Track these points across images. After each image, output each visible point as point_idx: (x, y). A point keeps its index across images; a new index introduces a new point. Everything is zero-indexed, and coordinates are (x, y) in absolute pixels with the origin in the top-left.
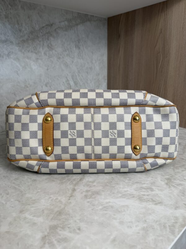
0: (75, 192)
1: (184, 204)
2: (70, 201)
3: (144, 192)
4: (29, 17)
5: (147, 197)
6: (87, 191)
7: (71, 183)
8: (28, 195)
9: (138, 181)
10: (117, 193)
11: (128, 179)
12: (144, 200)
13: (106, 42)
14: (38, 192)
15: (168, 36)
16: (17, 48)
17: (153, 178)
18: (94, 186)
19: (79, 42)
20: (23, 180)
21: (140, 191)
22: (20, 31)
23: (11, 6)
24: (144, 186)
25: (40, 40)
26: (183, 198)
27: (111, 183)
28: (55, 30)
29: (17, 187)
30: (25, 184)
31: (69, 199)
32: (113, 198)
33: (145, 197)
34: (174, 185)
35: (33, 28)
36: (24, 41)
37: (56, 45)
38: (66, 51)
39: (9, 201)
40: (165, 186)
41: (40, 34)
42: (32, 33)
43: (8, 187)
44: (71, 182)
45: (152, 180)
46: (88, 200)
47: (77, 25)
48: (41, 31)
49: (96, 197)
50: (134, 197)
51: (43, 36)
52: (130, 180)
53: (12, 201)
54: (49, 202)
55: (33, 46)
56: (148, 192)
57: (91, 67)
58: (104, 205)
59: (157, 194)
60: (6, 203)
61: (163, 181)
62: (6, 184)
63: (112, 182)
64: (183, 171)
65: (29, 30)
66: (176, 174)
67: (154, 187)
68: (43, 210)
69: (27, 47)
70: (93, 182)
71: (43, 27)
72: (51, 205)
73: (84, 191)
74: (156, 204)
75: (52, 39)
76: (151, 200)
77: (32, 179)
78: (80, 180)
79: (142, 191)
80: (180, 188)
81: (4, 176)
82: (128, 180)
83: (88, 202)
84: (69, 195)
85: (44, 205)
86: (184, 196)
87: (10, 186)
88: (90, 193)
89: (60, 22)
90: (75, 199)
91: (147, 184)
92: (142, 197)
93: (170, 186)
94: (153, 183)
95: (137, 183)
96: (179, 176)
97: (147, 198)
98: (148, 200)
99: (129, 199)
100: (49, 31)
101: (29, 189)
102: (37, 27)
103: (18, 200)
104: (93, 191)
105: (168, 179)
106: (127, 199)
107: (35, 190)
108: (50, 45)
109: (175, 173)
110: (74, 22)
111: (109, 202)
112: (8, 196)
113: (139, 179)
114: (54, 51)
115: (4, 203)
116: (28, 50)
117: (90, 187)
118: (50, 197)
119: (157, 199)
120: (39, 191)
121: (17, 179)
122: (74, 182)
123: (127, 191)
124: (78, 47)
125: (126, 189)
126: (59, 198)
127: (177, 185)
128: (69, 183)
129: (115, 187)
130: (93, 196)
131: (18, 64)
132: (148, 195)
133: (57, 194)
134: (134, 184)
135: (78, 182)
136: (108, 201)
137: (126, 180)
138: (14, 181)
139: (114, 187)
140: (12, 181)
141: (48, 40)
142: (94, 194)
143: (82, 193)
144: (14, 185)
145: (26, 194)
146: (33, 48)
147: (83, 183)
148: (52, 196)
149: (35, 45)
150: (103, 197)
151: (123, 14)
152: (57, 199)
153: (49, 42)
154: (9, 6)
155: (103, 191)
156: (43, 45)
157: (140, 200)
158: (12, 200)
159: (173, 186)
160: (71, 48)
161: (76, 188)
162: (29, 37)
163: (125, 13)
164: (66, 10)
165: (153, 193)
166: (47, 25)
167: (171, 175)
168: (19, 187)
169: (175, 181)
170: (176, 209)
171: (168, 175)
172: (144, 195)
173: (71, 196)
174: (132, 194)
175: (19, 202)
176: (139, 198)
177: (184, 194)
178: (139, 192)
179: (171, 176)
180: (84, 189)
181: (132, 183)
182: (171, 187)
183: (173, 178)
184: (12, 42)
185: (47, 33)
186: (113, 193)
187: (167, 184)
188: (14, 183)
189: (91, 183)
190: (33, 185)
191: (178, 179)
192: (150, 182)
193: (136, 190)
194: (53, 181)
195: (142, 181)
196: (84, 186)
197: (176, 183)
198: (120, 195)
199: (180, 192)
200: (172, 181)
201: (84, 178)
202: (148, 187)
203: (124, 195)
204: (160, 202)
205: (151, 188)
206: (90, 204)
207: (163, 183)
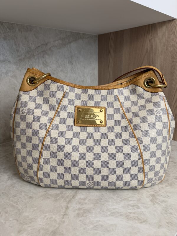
0: (68, 210)
1: (166, 222)
2: (63, 220)
3: (131, 209)
4: (25, 38)
5: (134, 215)
6: (79, 209)
8: (25, 214)
9: (125, 198)
10: (106, 211)
11: (117, 195)
12: (131, 218)
13: (97, 56)
15: (153, 56)
16: (15, 67)
17: (139, 194)
18: (86, 203)
19: (72, 59)
20: (20, 197)
21: (127, 209)
22: (18, 51)
23: (10, 29)
24: (131, 203)
25: (36, 58)
26: (165, 215)
27: (101, 200)
28: (50, 49)
29: (15, 205)
30: (23, 201)
31: (63, 218)
32: (103, 216)
34: (158, 201)
35: (29, 48)
36: (21, 60)
37: (51, 62)
38: (60, 67)
39: (8, 220)
40: (150, 203)
41: (36, 52)
42: (28, 52)
43: (7, 204)
44: (65, 199)
45: (138, 196)
46: (80, 219)
47: (70, 43)
48: (37, 50)
49: (87, 215)
50: (121, 215)
51: (38, 54)
52: (118, 197)
53: (10, 221)
54: (45, 221)
55: (30, 64)
56: (135, 209)
57: (83, 80)
58: (94, 224)
59: (143, 212)
60: (5, 223)
61: (149, 198)
62: (4, 202)
63: (102, 199)
64: (166, 186)
65: (26, 49)
66: (160, 190)
67: (139, 205)
68: (39, 230)
69: (24, 65)
70: (84, 199)
71: (39, 46)
72: (46, 224)
73: (76, 209)
74: (141, 223)
75: (47, 56)
76: (137, 218)
77: (29, 196)
78: (73, 197)
79: (129, 208)
80: (164, 205)
81: (3, 193)
82: (117, 197)
83: (80, 221)
84: (62, 213)
85: (40, 224)
86: (166, 214)
87: (8, 204)
88: (82, 211)
89: (54, 41)
90: (68, 218)
91: (134, 201)
92: (129, 215)
93: (154, 203)
94: (139, 200)
95: (125, 199)
96: (163, 193)
97: (134, 216)
98: (135, 219)
99: (117, 217)
100: (44, 50)
101: (26, 207)
102: (33, 47)
103: (16, 220)
104: (85, 209)
105: (153, 196)
106: (115, 217)
107: (32, 208)
108: (45, 63)
109: (159, 188)
110: (67, 41)
111: (99, 221)
112: (7, 215)
113: (126, 196)
114: (49, 68)
115: (3, 222)
116: (25, 67)
117: (82, 204)
118: (46, 216)
119: (142, 217)
120: (35, 209)
121: (15, 196)
122: (67, 200)
123: (116, 208)
124: (71, 63)
125: (114, 207)
126: (54, 217)
127: (161, 202)
128: (63, 200)
129: (105, 205)
130: (85, 215)
131: (15, 81)
132: (134, 213)
133: (52, 212)
134: (122, 201)
135: (71, 199)
136: (98, 219)
137: (114, 197)
138: (12, 198)
139: (103, 204)
140: (10, 198)
141: (43, 57)
142: (85, 213)
143: (74, 211)
144: (12, 202)
145: (23, 212)
146: (30, 65)
147: (75, 200)
148: (47, 215)
149: (31, 63)
150: (94, 215)
151: (112, 32)
152: (52, 217)
153: (44, 59)
154: (8, 29)
155: (94, 209)
156: (39, 62)
157: (127, 218)
158: (11, 219)
159: (157, 203)
160: (64, 64)
161: (69, 205)
162: (26, 56)
163: (114, 32)
164: (60, 30)
165: (139, 210)
166: (42, 44)
167: (155, 190)
168: (17, 205)
169: (159, 198)
170: (159, 228)
171: (152, 191)
172: (130, 213)
173: (65, 215)
174: (120, 212)
175: (17, 221)
176: (126, 216)
177: (167, 212)
178: (126, 210)
179: (155, 192)
180: (76, 207)
182: (155, 204)
183: (157, 195)
184: (10, 62)
185: (43, 52)
186: (103, 211)
187: (151, 201)
188: (12, 201)
189: (82, 201)
190: (29, 202)
191: (162, 195)
192: (136, 199)
193: (123, 208)
194: (48, 198)
195: (129, 198)
196: (76, 203)
197: (159, 199)
198: (109, 213)
199: (163, 209)
200: (157, 197)
201: (76, 195)
202: (135, 204)
203: (112, 213)
204: (145, 221)
205: (137, 206)
206: (82, 223)
207: (148, 200)
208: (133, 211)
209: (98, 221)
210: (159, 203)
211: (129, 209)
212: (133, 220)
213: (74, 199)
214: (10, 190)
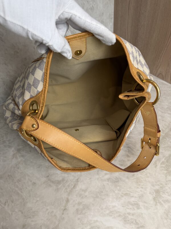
0: (68, 204)
2: (63, 216)
3: (130, 209)
5: (132, 217)
6: (79, 204)
7: (65, 191)
8: (29, 205)
9: (127, 192)
10: (105, 209)
11: (118, 188)
12: (128, 220)
14: (37, 201)
17: (142, 188)
18: (86, 196)
20: (24, 183)
21: (127, 208)
24: (132, 200)
26: (165, 221)
27: (102, 194)
29: (20, 192)
30: (27, 188)
31: (63, 214)
32: (101, 215)
33: (130, 217)
34: (161, 201)
39: (14, 211)
40: (152, 202)
44: (66, 189)
45: (141, 191)
46: (79, 216)
49: (86, 213)
50: (120, 216)
53: (16, 212)
54: (46, 215)
56: (134, 209)
58: (92, 225)
59: (142, 214)
60: (12, 214)
61: (152, 195)
62: (10, 188)
63: (102, 192)
66: (166, 184)
67: (141, 204)
68: (41, 226)
70: (85, 191)
72: (47, 219)
73: (76, 204)
74: (138, 228)
76: (134, 222)
77: (33, 182)
78: (74, 187)
79: (129, 207)
80: (166, 206)
81: (9, 176)
82: (119, 190)
83: (79, 219)
84: (63, 208)
85: (42, 220)
86: (166, 219)
87: (14, 191)
88: (81, 207)
90: (68, 214)
91: (136, 197)
92: (127, 217)
93: (156, 203)
94: (141, 197)
95: (126, 194)
96: (169, 188)
97: (132, 219)
98: (132, 222)
99: (115, 218)
101: (30, 196)
103: (21, 211)
104: (84, 203)
105: (157, 192)
106: (113, 218)
107: (35, 198)
109: (167, 181)
111: (97, 221)
112: (13, 204)
113: (129, 190)
115: (10, 213)
117: (82, 198)
118: (47, 210)
119: (141, 220)
120: (38, 199)
121: (20, 181)
122: (68, 190)
123: (115, 206)
125: (114, 204)
126: (55, 211)
127: (164, 202)
129: (105, 200)
130: (84, 212)
132: (133, 215)
133: (53, 205)
134: (122, 196)
135: (72, 189)
136: (96, 219)
137: (116, 190)
138: (17, 183)
139: (103, 199)
140: (15, 183)
142: (84, 209)
143: (74, 206)
144: (17, 189)
145: (27, 202)
148: (48, 208)
150: (92, 213)
152: (53, 212)
155: (93, 204)
157: (125, 221)
159: (160, 203)
161: (69, 198)
165: (139, 211)
167: (161, 184)
168: (21, 192)
171: (158, 185)
172: (129, 214)
173: (65, 209)
174: (119, 212)
175: (22, 213)
176: (124, 218)
177: (168, 216)
178: (125, 209)
179: (161, 186)
180: (76, 200)
181: (121, 195)
182: (158, 204)
183: (162, 190)
186: (102, 209)
187: (154, 199)
188: (17, 187)
189: (83, 193)
190: (33, 190)
191: (167, 192)
192: (138, 195)
193: (123, 206)
194: (50, 185)
195: (131, 192)
196: (76, 195)
197: (163, 198)
198: (108, 212)
199: (165, 213)
200: (161, 194)
201: (77, 184)
202: (136, 203)
203: (111, 212)
204: (143, 226)
205: (137, 204)
206: (80, 222)
207: (151, 197)
208: (132, 212)
209: (95, 221)
210: (162, 202)
211: (128, 209)
212: (130, 224)
213: (75, 190)
214: (15, 172)
